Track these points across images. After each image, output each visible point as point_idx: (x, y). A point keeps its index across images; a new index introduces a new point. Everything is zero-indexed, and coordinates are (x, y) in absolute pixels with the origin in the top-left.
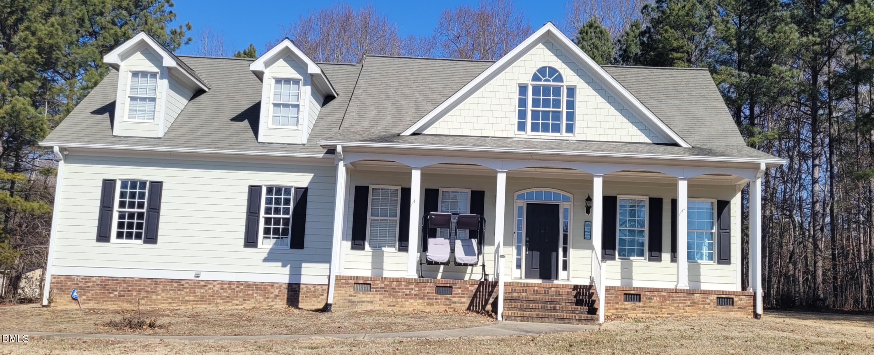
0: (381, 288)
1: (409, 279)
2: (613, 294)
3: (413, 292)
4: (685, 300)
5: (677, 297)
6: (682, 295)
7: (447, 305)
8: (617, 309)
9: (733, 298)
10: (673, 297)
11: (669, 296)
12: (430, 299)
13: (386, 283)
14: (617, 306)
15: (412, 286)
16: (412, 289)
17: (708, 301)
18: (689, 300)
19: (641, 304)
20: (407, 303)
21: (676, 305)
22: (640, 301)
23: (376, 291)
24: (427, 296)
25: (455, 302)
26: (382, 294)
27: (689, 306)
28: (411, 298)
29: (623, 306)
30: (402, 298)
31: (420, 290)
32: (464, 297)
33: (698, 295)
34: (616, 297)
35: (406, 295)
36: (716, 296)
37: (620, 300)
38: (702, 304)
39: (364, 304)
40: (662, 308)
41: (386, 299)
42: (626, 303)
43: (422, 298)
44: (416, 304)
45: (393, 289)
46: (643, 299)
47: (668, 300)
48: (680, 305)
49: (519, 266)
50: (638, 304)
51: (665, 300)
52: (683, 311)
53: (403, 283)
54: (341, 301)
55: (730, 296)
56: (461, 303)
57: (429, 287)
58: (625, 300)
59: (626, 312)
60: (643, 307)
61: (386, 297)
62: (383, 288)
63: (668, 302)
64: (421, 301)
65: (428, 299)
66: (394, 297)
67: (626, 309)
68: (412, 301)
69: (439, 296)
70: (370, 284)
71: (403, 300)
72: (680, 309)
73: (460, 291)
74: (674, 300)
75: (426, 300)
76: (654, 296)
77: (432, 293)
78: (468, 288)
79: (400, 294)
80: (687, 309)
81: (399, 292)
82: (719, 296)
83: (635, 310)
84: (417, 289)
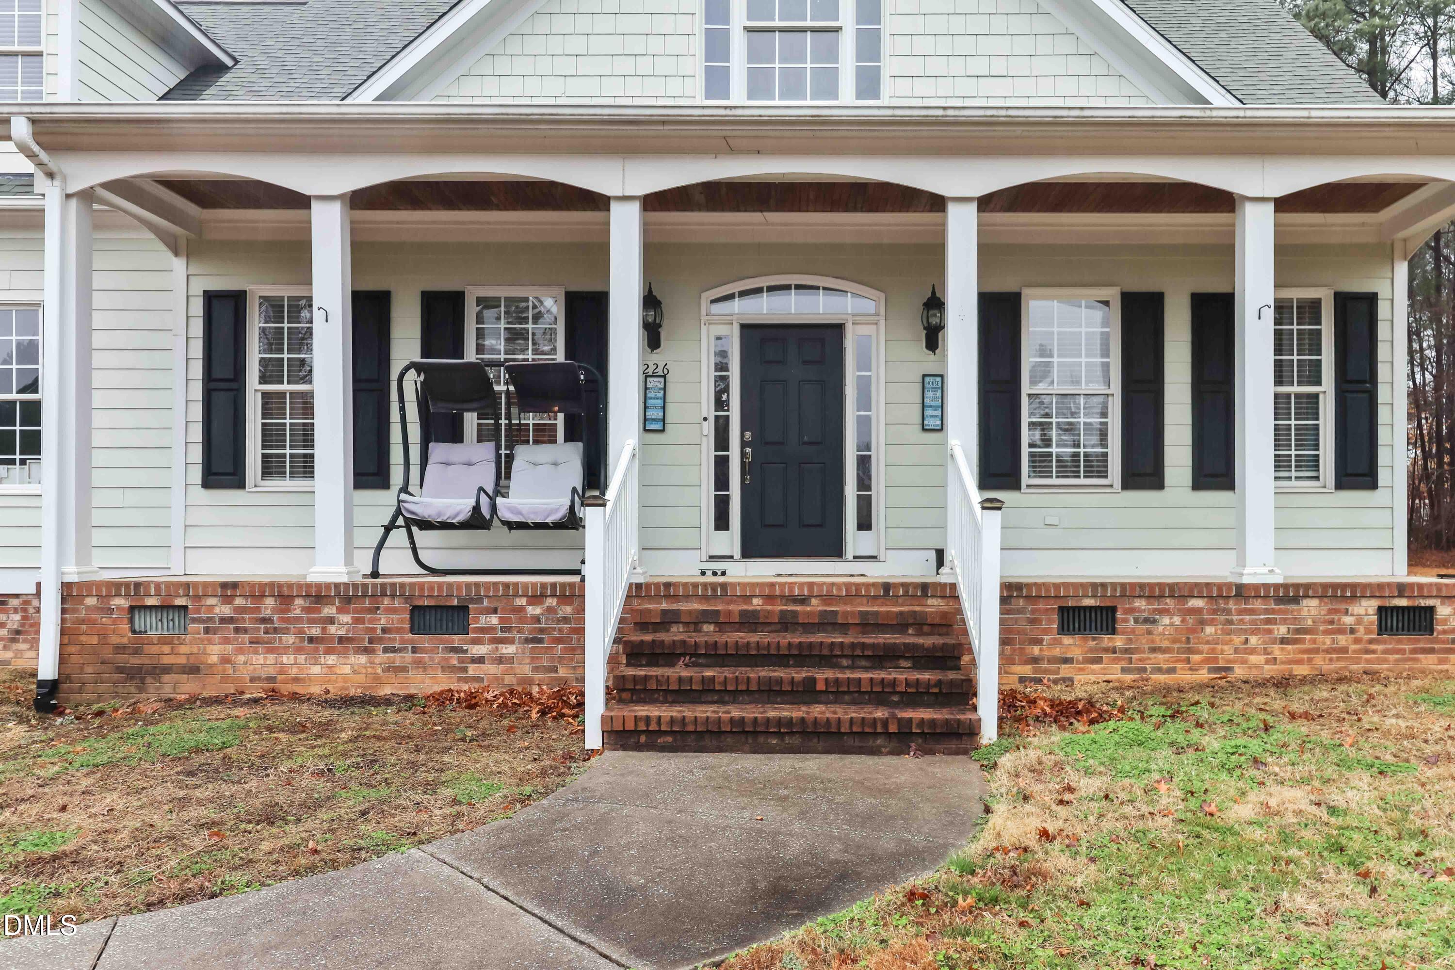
0: (223, 620)
1: (319, 585)
2: (1020, 611)
3: (332, 629)
4: (1268, 621)
5: (1241, 612)
6: (1258, 604)
7: (453, 669)
8: (1035, 660)
9: (1431, 610)
10: (1228, 612)
11: (1215, 612)
12: (393, 650)
13: (239, 602)
14: (1036, 650)
15: (329, 611)
16: (331, 621)
17: (1348, 620)
18: (1284, 621)
19: (1119, 641)
20: (316, 669)
21: (1237, 640)
22: (1114, 632)
23: (207, 631)
24: (380, 640)
25: (480, 660)
26: (226, 641)
27: (1283, 641)
28: (329, 651)
29: (1057, 652)
30: (298, 650)
31: (356, 621)
32: (511, 641)
33: (1315, 602)
34: (1032, 621)
35: (311, 640)
36: (1374, 604)
37: (1046, 631)
38: (1326, 632)
39: (166, 678)
40: (1190, 651)
41: (242, 658)
42: (1067, 640)
43: (366, 651)
44: (347, 669)
45: (264, 620)
46: (1126, 622)
47: (1212, 622)
48: (1254, 640)
49: (722, 522)
50: (1106, 640)
51: (1203, 623)
52: (1262, 658)
53: (299, 602)
54: (89, 669)
55: (1423, 603)
56: (500, 660)
57: (390, 610)
58: (1064, 629)
59: (1065, 670)
60: (1126, 651)
61: (240, 651)
62: (231, 620)
63: (1209, 630)
64: (363, 659)
65: (386, 650)
66: (270, 651)
67: (1067, 661)
68: (331, 659)
69: (425, 641)
70: (185, 608)
71: (301, 658)
72: (1253, 651)
73: (494, 620)
74: (1230, 622)
75: (381, 657)
76: (1162, 612)
77: (399, 630)
78: (522, 609)
79: (289, 639)
80: (1277, 650)
81: (286, 631)
82: (1388, 603)
83: (1099, 660)
84: (346, 618)
